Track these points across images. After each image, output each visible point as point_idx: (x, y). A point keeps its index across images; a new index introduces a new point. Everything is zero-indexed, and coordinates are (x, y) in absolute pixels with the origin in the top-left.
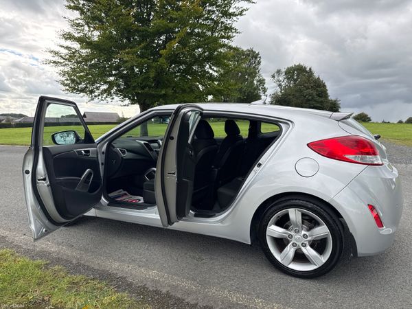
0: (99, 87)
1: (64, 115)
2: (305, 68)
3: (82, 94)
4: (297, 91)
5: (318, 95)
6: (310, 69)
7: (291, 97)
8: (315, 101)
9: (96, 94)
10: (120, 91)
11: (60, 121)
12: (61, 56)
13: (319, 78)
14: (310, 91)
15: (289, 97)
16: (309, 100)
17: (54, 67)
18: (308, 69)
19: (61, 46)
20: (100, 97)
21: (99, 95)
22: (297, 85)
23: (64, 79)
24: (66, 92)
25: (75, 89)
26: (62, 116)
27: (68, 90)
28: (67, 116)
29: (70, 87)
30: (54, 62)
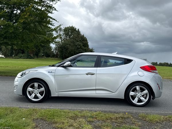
2: (76, 29)
4: (71, 42)
5: (83, 46)
6: (78, 30)
7: (68, 45)
8: (82, 49)
13: (83, 36)
14: (79, 43)
15: (67, 45)
16: (79, 48)
18: (77, 30)
22: (71, 39)
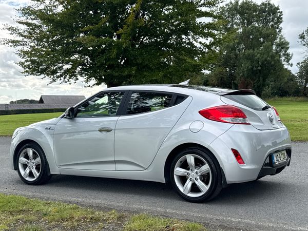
0: (62, 67)
1: (14, 101)
3: (43, 76)
9: (58, 74)
10: (85, 70)
11: (10, 109)
12: (20, 33)
17: (12, 47)
19: (20, 22)
20: (62, 78)
21: (61, 76)
23: (23, 60)
24: (26, 74)
25: (34, 70)
26: (12, 102)
27: (27, 71)
28: (18, 102)
29: (30, 68)
30: (13, 42)
